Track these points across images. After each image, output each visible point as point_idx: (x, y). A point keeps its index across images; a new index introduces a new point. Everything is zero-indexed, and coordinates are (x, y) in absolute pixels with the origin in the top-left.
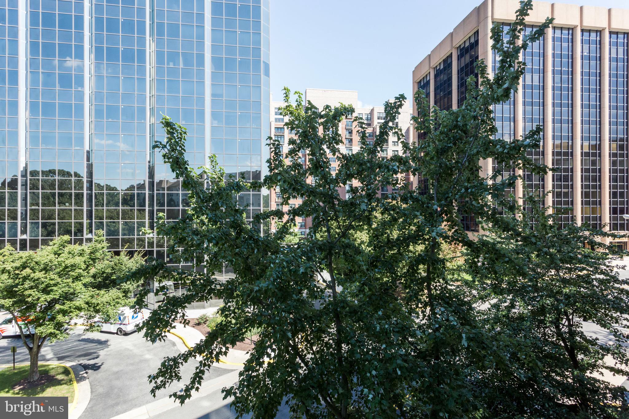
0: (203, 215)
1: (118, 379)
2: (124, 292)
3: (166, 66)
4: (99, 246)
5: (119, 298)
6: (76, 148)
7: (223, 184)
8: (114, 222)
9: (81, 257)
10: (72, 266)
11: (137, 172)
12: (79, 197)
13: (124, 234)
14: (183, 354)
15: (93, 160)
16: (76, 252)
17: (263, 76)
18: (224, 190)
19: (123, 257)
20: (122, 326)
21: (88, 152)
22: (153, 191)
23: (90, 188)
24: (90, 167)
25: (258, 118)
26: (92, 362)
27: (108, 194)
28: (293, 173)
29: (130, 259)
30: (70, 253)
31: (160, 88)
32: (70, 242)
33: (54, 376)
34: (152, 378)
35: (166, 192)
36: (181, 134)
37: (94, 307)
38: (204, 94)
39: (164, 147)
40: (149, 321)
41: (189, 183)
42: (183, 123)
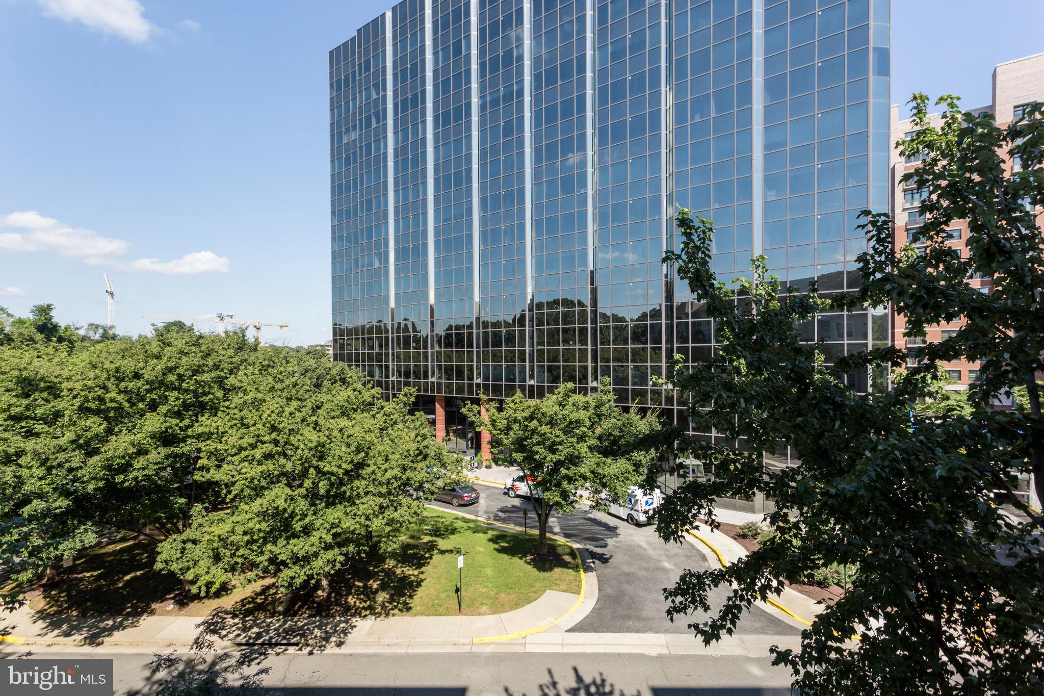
0: (739, 357)
1: (629, 583)
2: (635, 465)
3: (689, 123)
4: (605, 398)
5: (629, 473)
6: (580, 269)
7: (775, 305)
8: (622, 366)
9: (585, 412)
10: (577, 421)
11: (650, 292)
12: (583, 331)
13: (633, 384)
14: (712, 573)
15: (598, 283)
16: (581, 404)
17: (873, 79)
18: (776, 315)
19: (634, 416)
21: (592, 272)
22: (672, 320)
23: (594, 321)
24: (594, 292)
25: (862, 164)
26: (598, 550)
27: (615, 327)
29: (642, 419)
30: (574, 405)
31: (680, 161)
32: (574, 391)
33: (561, 555)
34: (669, 593)
35: (690, 320)
36: (704, 232)
37: (600, 479)
38: (751, 151)
39: (679, 257)
40: (661, 510)
41: (715, 308)
42: (717, 206)
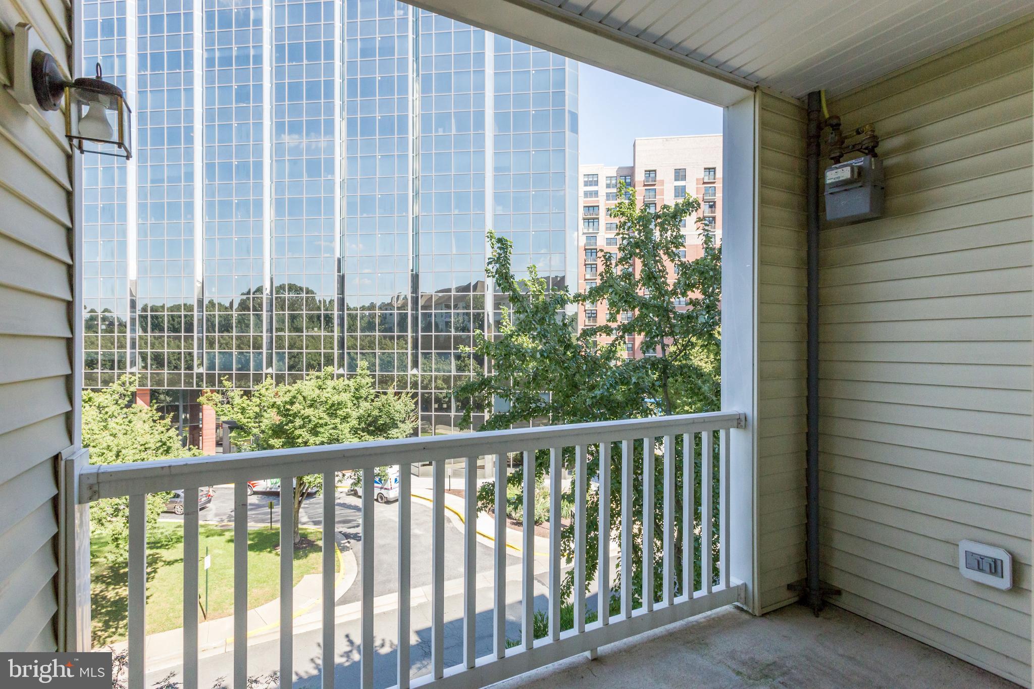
3: (434, 134)
4: (364, 381)
6: (326, 255)
8: (370, 353)
9: (346, 394)
10: (339, 404)
11: (397, 283)
12: (329, 319)
13: (381, 370)
15: (346, 270)
16: (341, 387)
17: (568, 133)
20: (383, 491)
21: (339, 260)
22: (417, 310)
23: (341, 308)
24: (341, 280)
26: (352, 531)
27: (362, 316)
28: (623, 283)
30: (334, 388)
31: (426, 167)
33: (314, 542)
35: (433, 311)
38: (484, 169)
42: (456, 212)
